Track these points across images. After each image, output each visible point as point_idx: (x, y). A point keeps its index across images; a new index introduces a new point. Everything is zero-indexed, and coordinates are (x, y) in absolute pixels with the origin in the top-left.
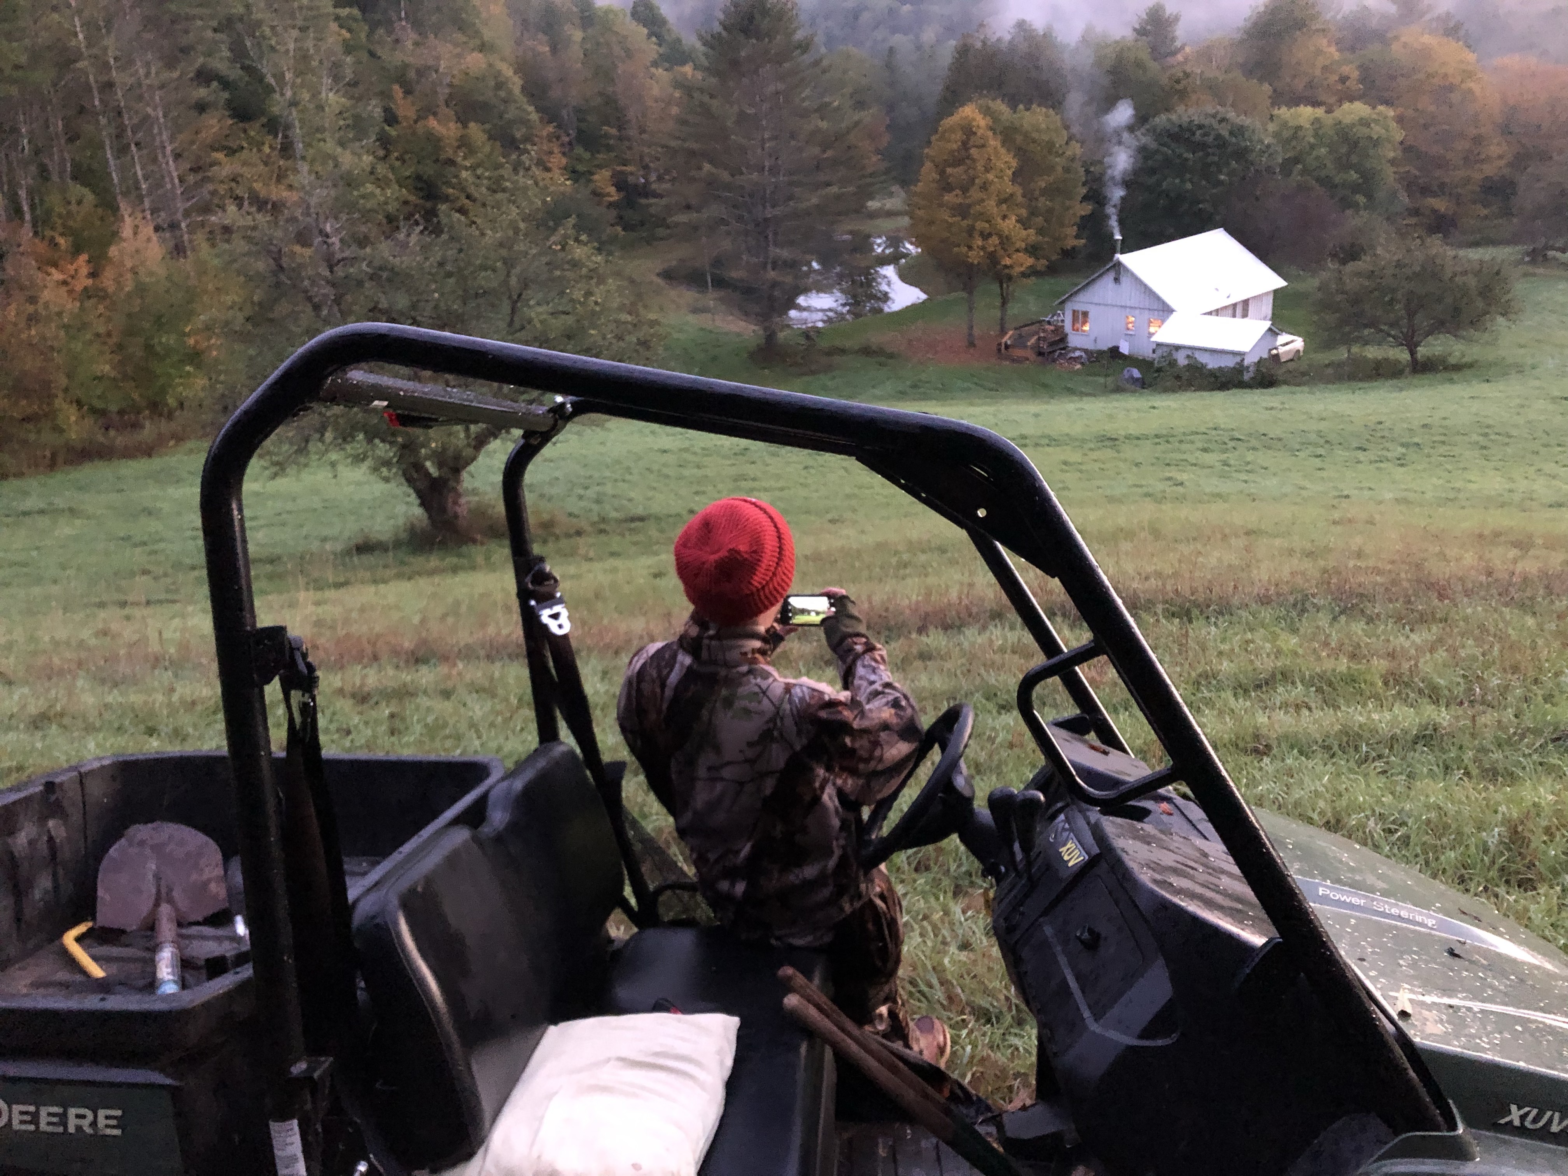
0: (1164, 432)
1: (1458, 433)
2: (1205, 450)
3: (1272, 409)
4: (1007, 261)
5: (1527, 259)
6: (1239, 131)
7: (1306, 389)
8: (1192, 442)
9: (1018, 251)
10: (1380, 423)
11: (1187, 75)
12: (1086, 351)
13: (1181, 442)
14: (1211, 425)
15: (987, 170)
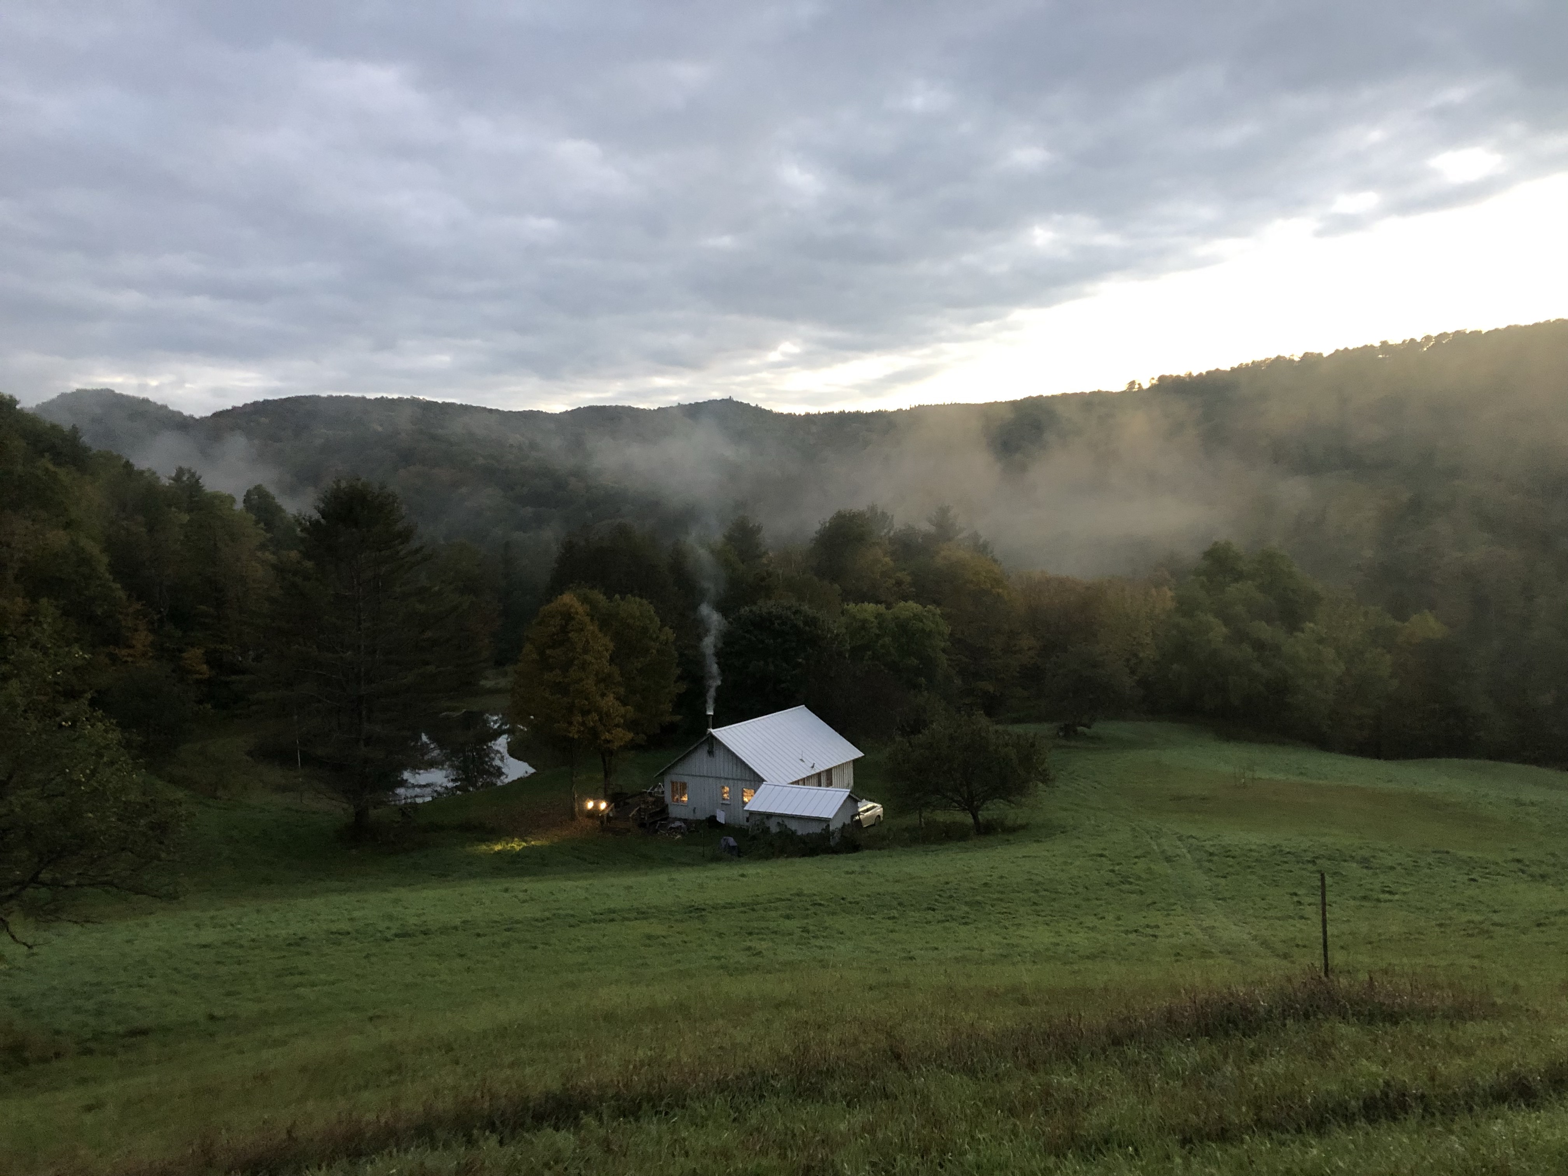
0: (749, 900)
1: (1014, 891)
2: (788, 917)
3: (853, 872)
4: (607, 736)
5: (1061, 734)
6: (812, 622)
7: (885, 852)
8: (776, 909)
9: (617, 726)
10: (947, 883)
11: (769, 575)
12: (685, 821)
13: (765, 910)
14: (794, 891)
15: (586, 651)
